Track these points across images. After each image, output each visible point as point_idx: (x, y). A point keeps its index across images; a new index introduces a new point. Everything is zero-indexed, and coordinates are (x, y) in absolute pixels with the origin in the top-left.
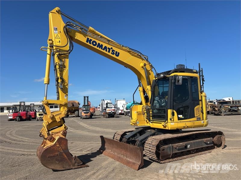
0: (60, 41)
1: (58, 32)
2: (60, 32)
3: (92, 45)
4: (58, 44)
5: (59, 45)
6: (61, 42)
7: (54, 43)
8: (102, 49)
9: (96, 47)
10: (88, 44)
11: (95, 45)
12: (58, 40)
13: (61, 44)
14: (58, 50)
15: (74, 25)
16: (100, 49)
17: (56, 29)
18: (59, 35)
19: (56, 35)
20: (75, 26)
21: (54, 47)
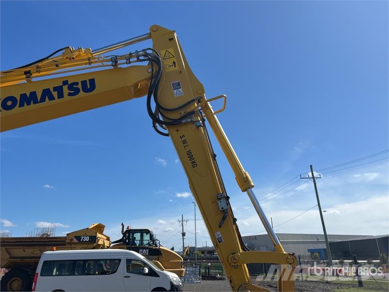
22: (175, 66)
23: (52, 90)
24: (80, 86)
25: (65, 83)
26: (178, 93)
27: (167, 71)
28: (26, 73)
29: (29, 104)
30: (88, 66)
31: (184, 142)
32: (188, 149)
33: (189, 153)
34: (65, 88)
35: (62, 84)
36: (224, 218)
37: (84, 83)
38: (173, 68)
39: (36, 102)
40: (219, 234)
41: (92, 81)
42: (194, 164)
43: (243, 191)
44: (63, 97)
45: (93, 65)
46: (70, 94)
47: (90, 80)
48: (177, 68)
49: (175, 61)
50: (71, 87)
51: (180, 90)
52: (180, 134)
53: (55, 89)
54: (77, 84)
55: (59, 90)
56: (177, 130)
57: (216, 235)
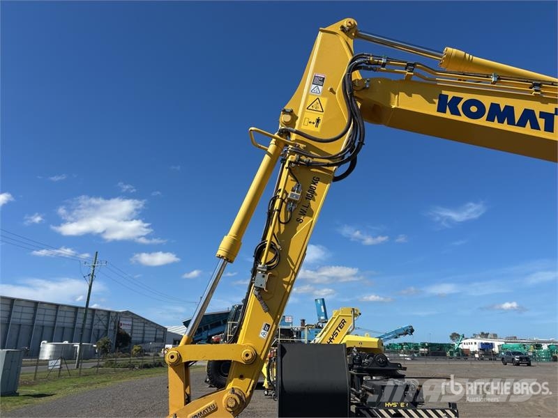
0: (318, 121)
1: (323, 89)
2: (332, 90)
3: (463, 118)
4: (310, 129)
5: (312, 132)
6: (322, 125)
7: (297, 122)
8: (511, 122)
9: (482, 122)
10: (448, 115)
11: (477, 116)
12: (313, 117)
13: (321, 130)
14: (302, 146)
15: (383, 61)
16: (505, 126)
17: (319, 81)
18: (324, 101)
19: (312, 99)
20: (384, 65)
21: (294, 137)
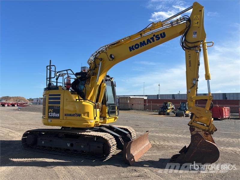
22: (198, 24)
23: (150, 39)
24: (160, 36)
25: (154, 35)
26: (195, 36)
27: (193, 25)
28: (140, 35)
29: (143, 46)
30: (162, 28)
31: (190, 57)
32: (190, 59)
33: (190, 61)
34: (154, 37)
35: (153, 36)
36: (193, 86)
37: (161, 34)
38: (196, 25)
39: (145, 45)
40: (190, 90)
41: (164, 33)
42: (190, 66)
43: (206, 80)
44: (154, 41)
45: (164, 27)
46: (157, 40)
47: (163, 33)
48: (198, 25)
49: (198, 21)
50: (156, 37)
51: (196, 35)
52: (189, 53)
53: (151, 38)
54: (158, 35)
55: (152, 38)
56: (189, 52)
57: (189, 90)
